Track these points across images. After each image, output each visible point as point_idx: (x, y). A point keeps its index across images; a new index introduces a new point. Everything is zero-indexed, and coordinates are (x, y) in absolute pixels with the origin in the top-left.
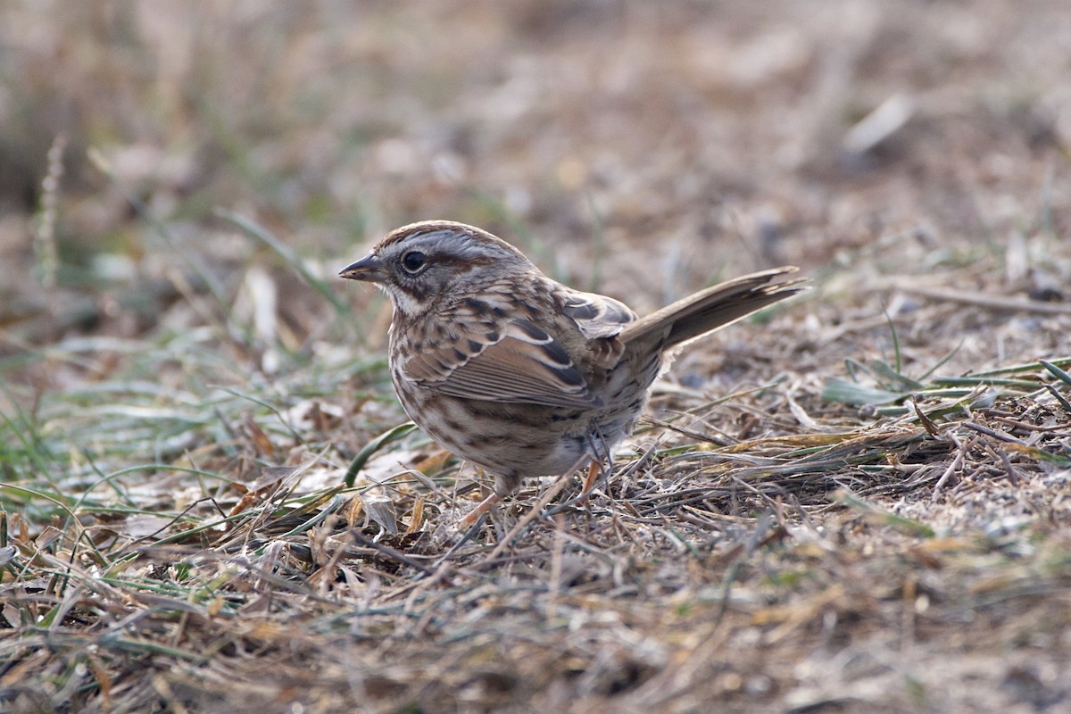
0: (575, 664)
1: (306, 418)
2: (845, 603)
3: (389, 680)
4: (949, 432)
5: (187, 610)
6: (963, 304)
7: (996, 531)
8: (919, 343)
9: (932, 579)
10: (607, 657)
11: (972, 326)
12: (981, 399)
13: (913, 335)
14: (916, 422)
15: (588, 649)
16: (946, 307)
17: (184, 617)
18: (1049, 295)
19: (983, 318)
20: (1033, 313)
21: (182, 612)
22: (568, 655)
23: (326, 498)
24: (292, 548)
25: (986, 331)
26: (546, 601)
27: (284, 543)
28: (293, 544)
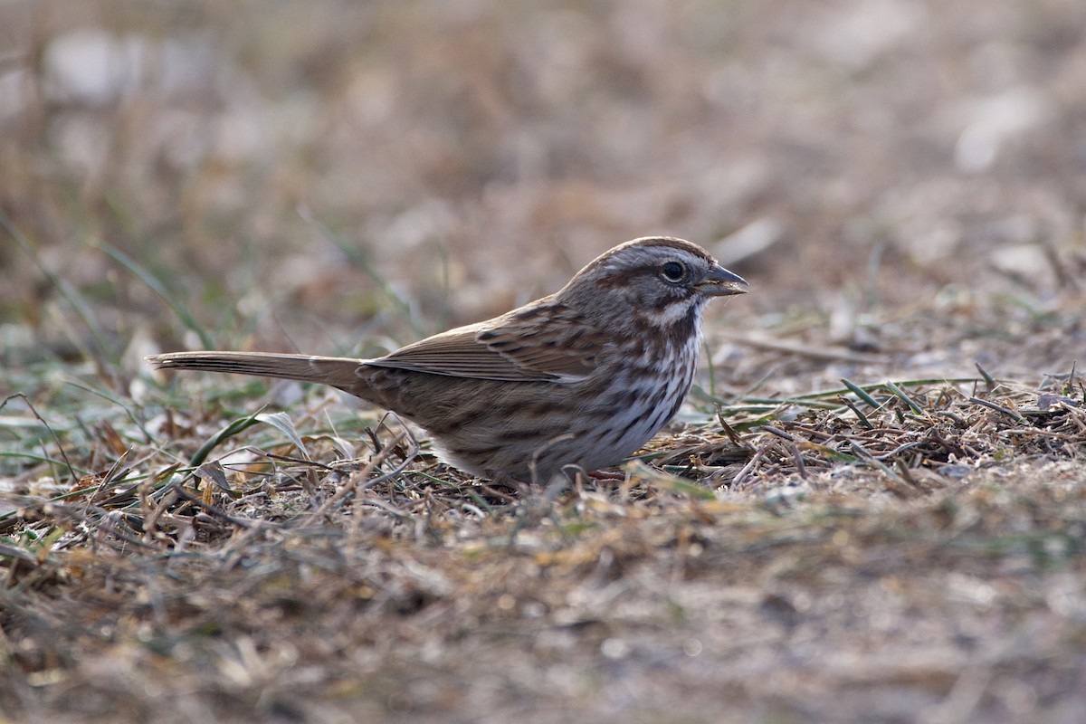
0: (366, 592)
1: (161, 430)
2: (622, 547)
3: (192, 605)
4: (751, 442)
5: (17, 556)
6: (787, 353)
7: (775, 498)
8: (741, 383)
9: (708, 532)
10: (396, 589)
11: (791, 372)
12: (785, 415)
13: (735, 376)
14: (721, 433)
15: (378, 581)
16: (769, 356)
17: (15, 562)
18: (865, 348)
19: (803, 365)
20: (850, 363)
21: (13, 557)
22: (359, 584)
23: (163, 476)
24: (129, 518)
25: (804, 377)
26: (345, 545)
27: (121, 513)
28: (130, 515)
